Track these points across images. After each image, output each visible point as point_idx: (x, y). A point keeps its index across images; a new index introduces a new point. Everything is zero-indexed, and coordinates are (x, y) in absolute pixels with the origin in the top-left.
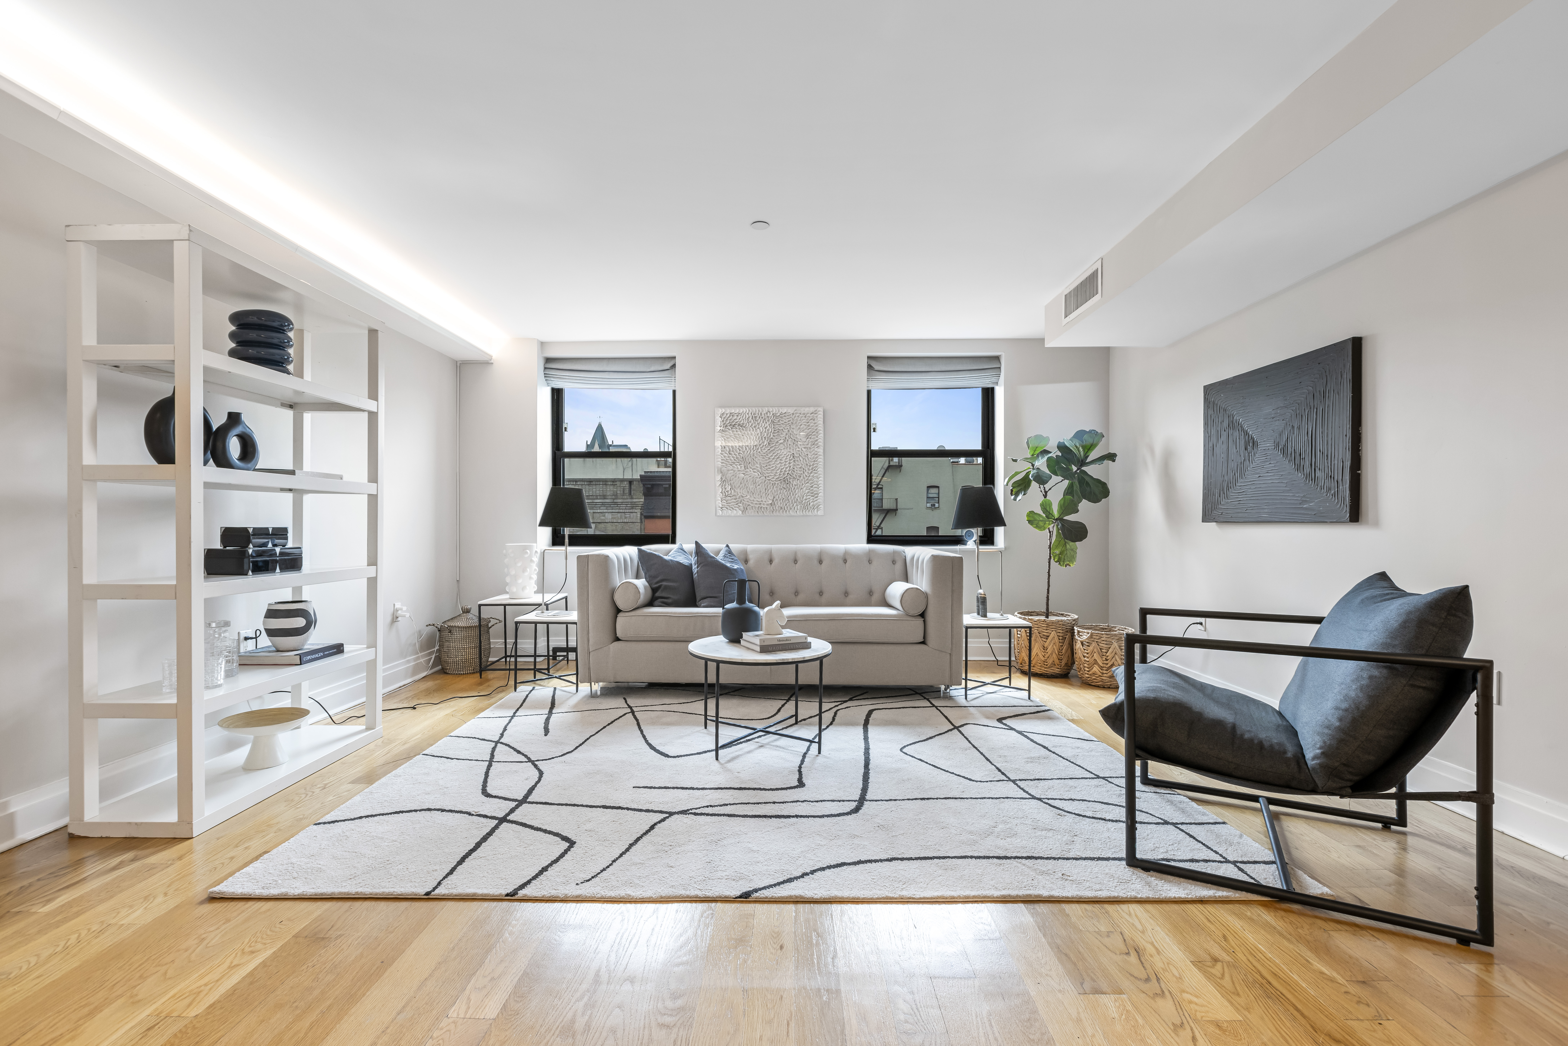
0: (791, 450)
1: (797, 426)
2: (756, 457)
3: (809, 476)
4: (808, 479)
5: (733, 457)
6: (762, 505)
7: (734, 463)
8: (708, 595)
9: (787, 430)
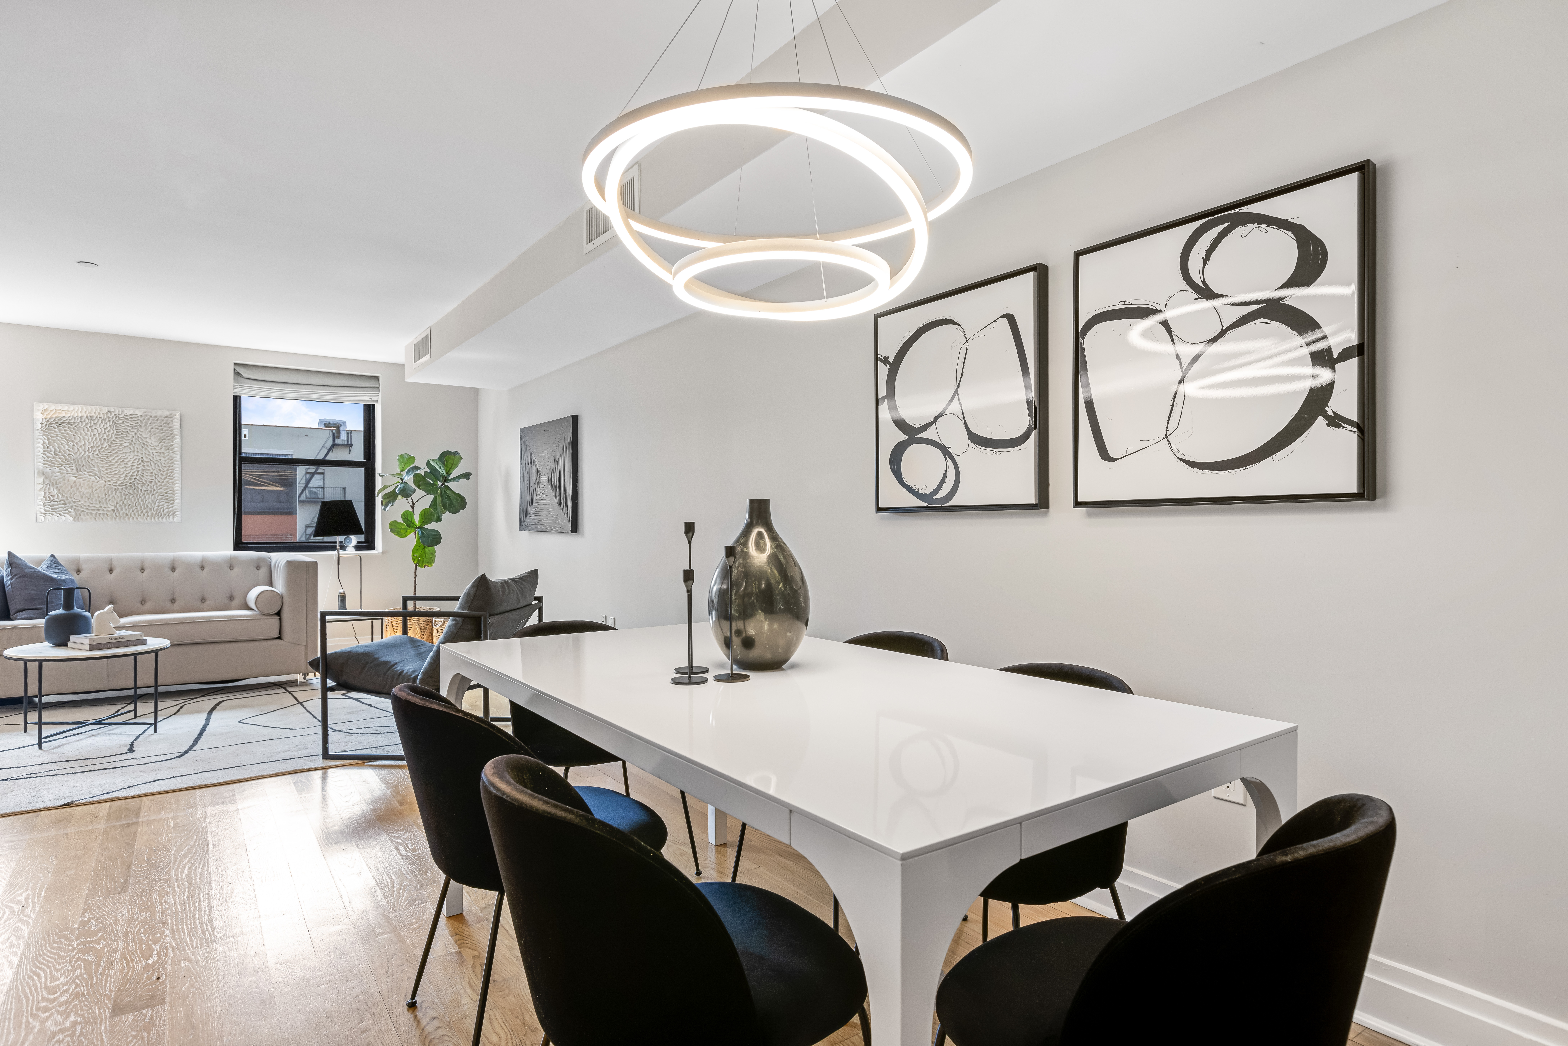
0: (139, 454)
1: (146, 429)
2: (92, 460)
3: (163, 482)
4: (161, 485)
5: (60, 458)
6: (101, 512)
7: (62, 465)
8: (26, 607)
9: (134, 433)
